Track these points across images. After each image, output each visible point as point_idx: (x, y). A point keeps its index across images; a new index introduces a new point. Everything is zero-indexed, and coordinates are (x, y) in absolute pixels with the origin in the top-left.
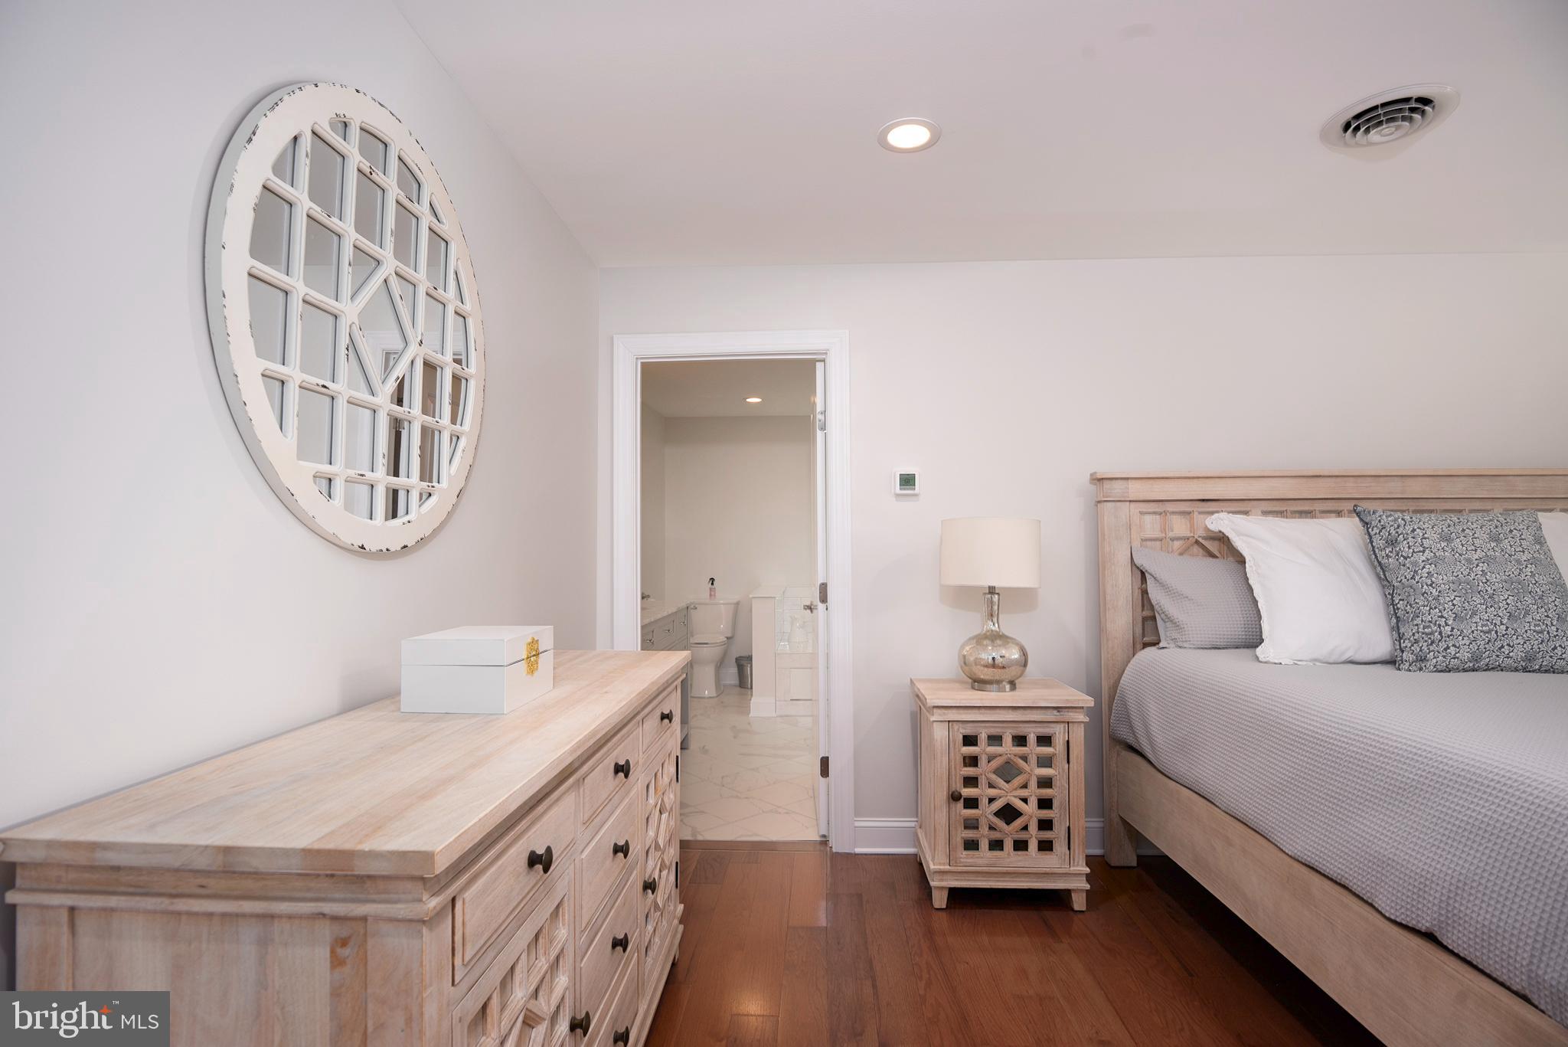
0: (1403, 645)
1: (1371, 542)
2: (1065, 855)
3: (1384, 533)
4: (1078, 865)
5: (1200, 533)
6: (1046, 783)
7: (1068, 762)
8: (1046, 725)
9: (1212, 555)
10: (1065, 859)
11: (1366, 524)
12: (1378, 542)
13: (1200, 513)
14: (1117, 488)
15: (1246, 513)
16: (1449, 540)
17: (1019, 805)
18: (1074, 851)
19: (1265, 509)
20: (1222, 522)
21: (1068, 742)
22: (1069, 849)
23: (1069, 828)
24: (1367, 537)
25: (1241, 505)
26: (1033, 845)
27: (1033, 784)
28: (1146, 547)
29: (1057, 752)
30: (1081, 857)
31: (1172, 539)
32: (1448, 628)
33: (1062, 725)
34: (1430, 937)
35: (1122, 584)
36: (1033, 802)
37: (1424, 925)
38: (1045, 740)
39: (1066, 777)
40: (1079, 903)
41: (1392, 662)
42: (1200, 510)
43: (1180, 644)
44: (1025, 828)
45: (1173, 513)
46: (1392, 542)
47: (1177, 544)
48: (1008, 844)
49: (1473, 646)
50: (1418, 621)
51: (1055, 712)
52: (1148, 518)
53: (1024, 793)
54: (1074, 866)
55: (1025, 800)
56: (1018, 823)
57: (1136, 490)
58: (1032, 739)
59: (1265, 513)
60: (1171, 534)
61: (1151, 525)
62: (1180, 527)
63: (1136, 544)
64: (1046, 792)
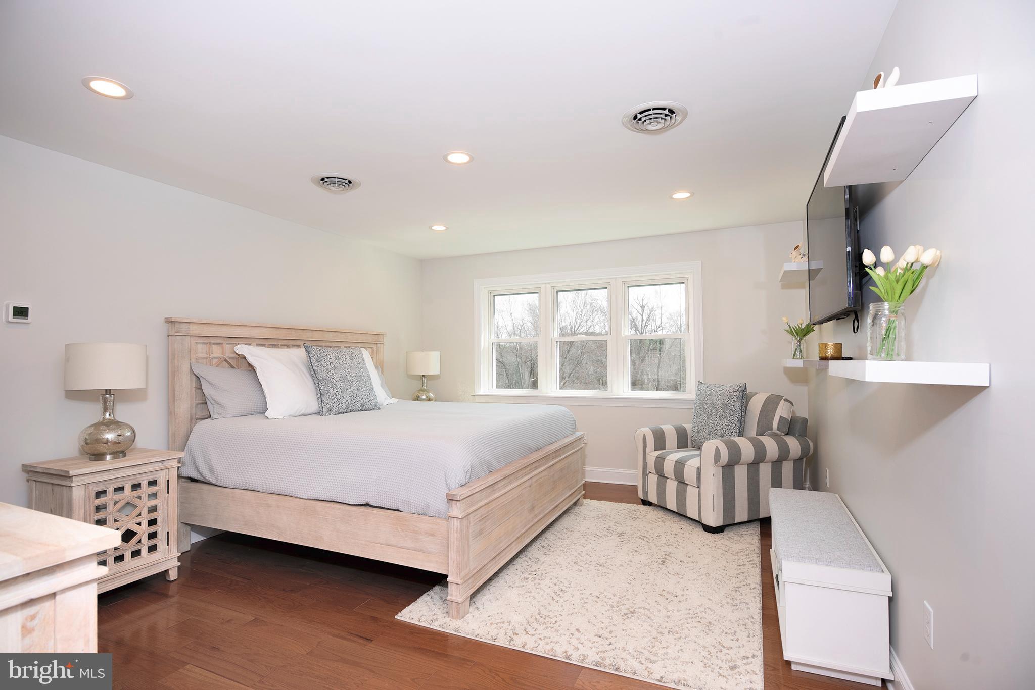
0: (323, 405)
1: (310, 360)
2: (165, 550)
3: (316, 356)
4: (173, 553)
5: (228, 354)
6: (153, 509)
7: (168, 493)
8: (155, 473)
9: (233, 367)
10: (165, 553)
11: (308, 352)
12: (313, 360)
13: (227, 344)
14: (184, 327)
15: (249, 344)
16: (338, 359)
17: (135, 528)
18: (171, 545)
19: (258, 343)
20: (241, 349)
21: (168, 481)
22: (168, 545)
23: (168, 533)
24: (308, 358)
25: (248, 340)
26: (144, 551)
27: (145, 512)
28: (198, 363)
29: (161, 489)
30: (175, 547)
31: (213, 358)
32: (339, 396)
33: (165, 471)
34: (367, 505)
35: (185, 384)
36: (145, 524)
37: (364, 502)
38: (153, 483)
39: (166, 502)
40: (173, 575)
41: (319, 413)
42: (227, 342)
43: (224, 416)
44: (140, 541)
45: (214, 343)
46: (319, 361)
47: (215, 361)
48: (128, 555)
49: (347, 403)
50: (329, 394)
51: (160, 464)
52: (200, 346)
53: (138, 520)
54: (171, 554)
55: (139, 524)
56: (135, 539)
57: (195, 330)
58: (144, 484)
59: (258, 345)
60: (212, 356)
61: (201, 350)
62: (217, 351)
63: (193, 361)
64: (153, 516)
